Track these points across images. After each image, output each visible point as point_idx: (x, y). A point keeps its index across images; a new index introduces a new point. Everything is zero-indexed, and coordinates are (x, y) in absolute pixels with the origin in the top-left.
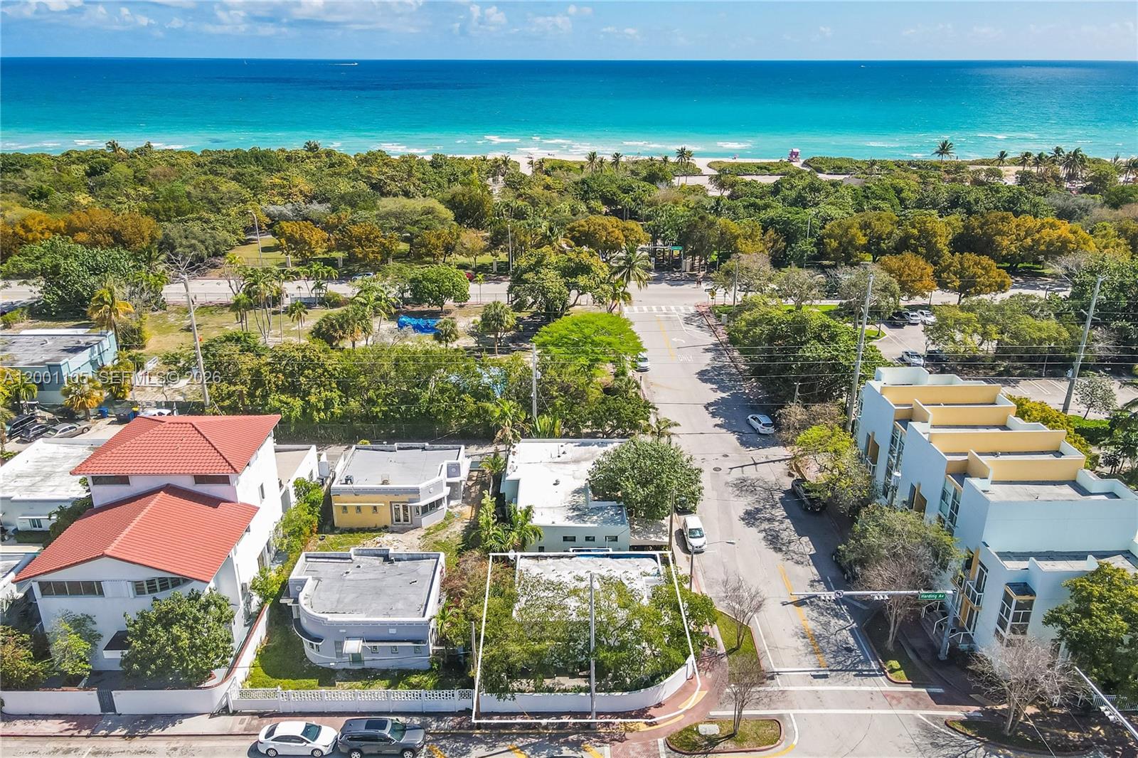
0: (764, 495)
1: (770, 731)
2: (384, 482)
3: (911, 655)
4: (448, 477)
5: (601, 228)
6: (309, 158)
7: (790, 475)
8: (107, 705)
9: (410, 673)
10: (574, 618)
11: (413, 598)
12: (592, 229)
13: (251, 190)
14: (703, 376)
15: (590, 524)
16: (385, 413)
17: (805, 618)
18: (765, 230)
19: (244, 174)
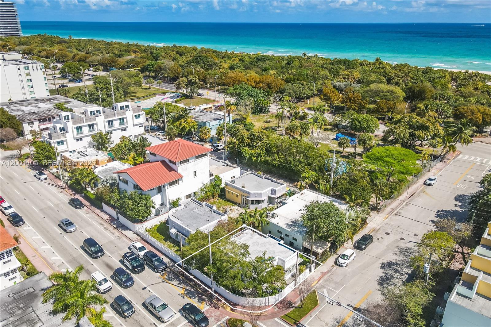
2: (243, 187)
4: (271, 194)
5: (469, 111)
8: (118, 217)
11: (201, 224)
13: (333, 75)
19: (333, 69)
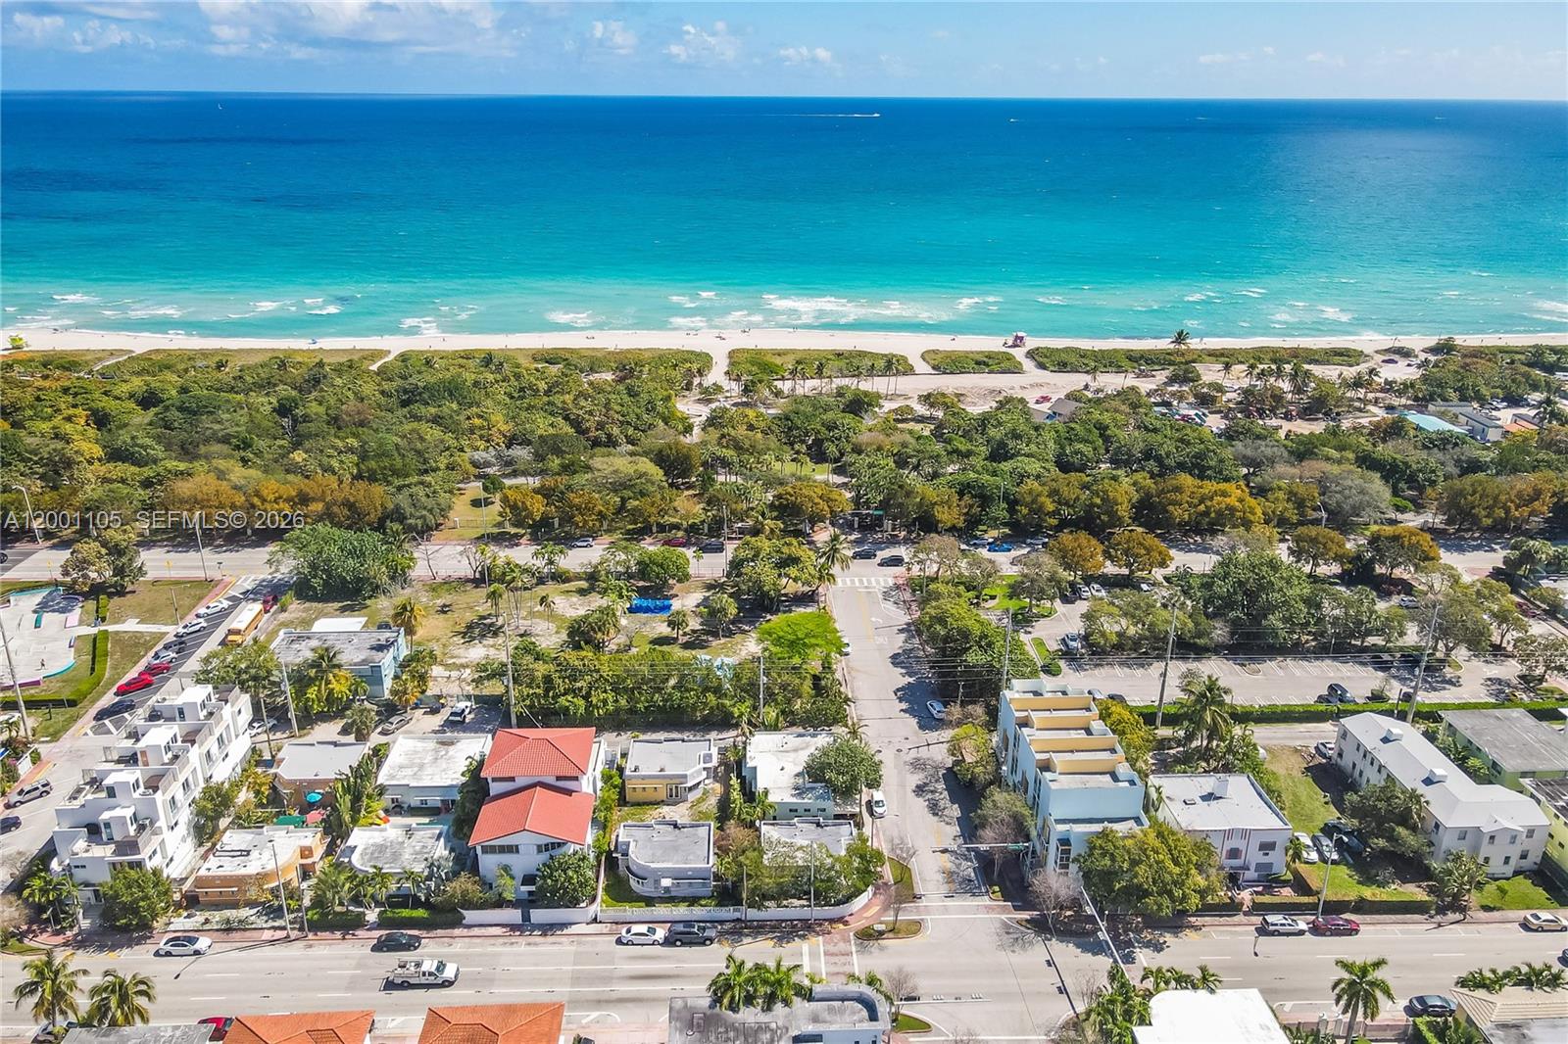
0: (931, 772)
1: (914, 928)
2: (662, 770)
3: (1008, 884)
4: (704, 763)
5: (807, 499)
6: (497, 381)
7: (953, 755)
8: (526, 918)
9: (700, 898)
10: (800, 863)
11: (699, 853)
12: (799, 500)
13: (452, 434)
14: (896, 660)
15: (808, 800)
16: (646, 708)
17: (947, 862)
18: (961, 494)
